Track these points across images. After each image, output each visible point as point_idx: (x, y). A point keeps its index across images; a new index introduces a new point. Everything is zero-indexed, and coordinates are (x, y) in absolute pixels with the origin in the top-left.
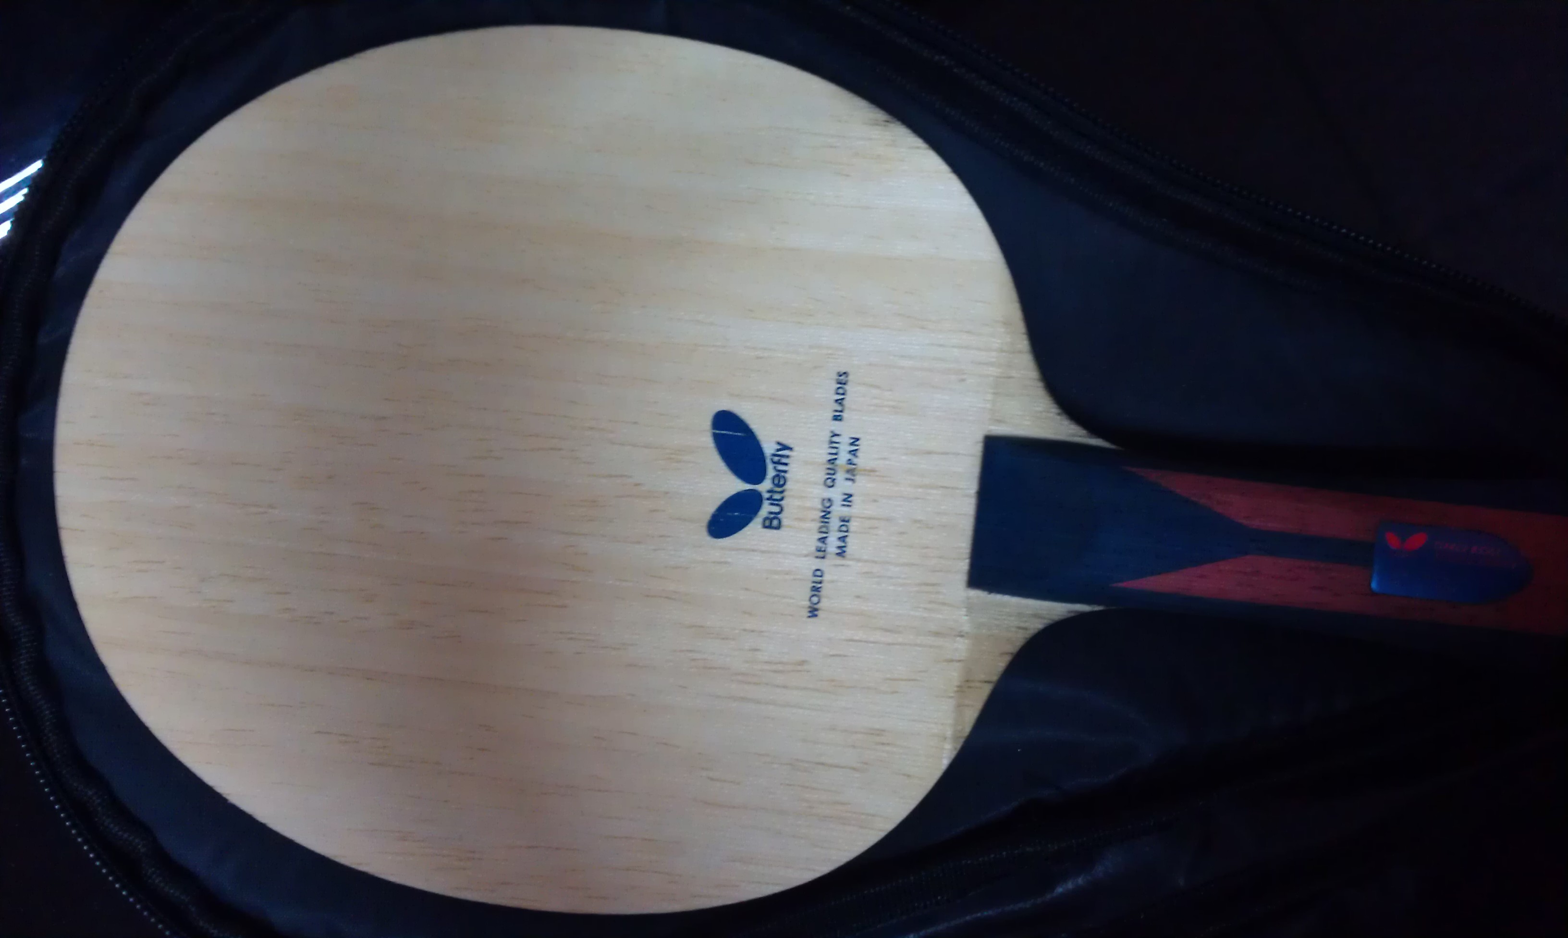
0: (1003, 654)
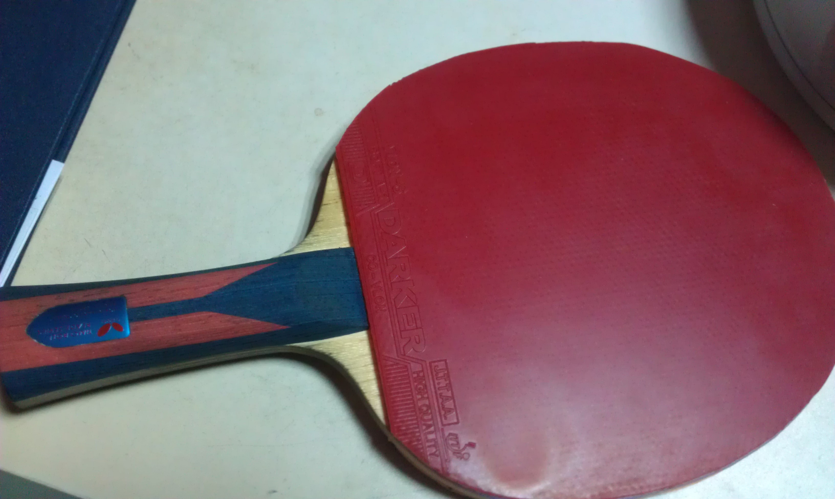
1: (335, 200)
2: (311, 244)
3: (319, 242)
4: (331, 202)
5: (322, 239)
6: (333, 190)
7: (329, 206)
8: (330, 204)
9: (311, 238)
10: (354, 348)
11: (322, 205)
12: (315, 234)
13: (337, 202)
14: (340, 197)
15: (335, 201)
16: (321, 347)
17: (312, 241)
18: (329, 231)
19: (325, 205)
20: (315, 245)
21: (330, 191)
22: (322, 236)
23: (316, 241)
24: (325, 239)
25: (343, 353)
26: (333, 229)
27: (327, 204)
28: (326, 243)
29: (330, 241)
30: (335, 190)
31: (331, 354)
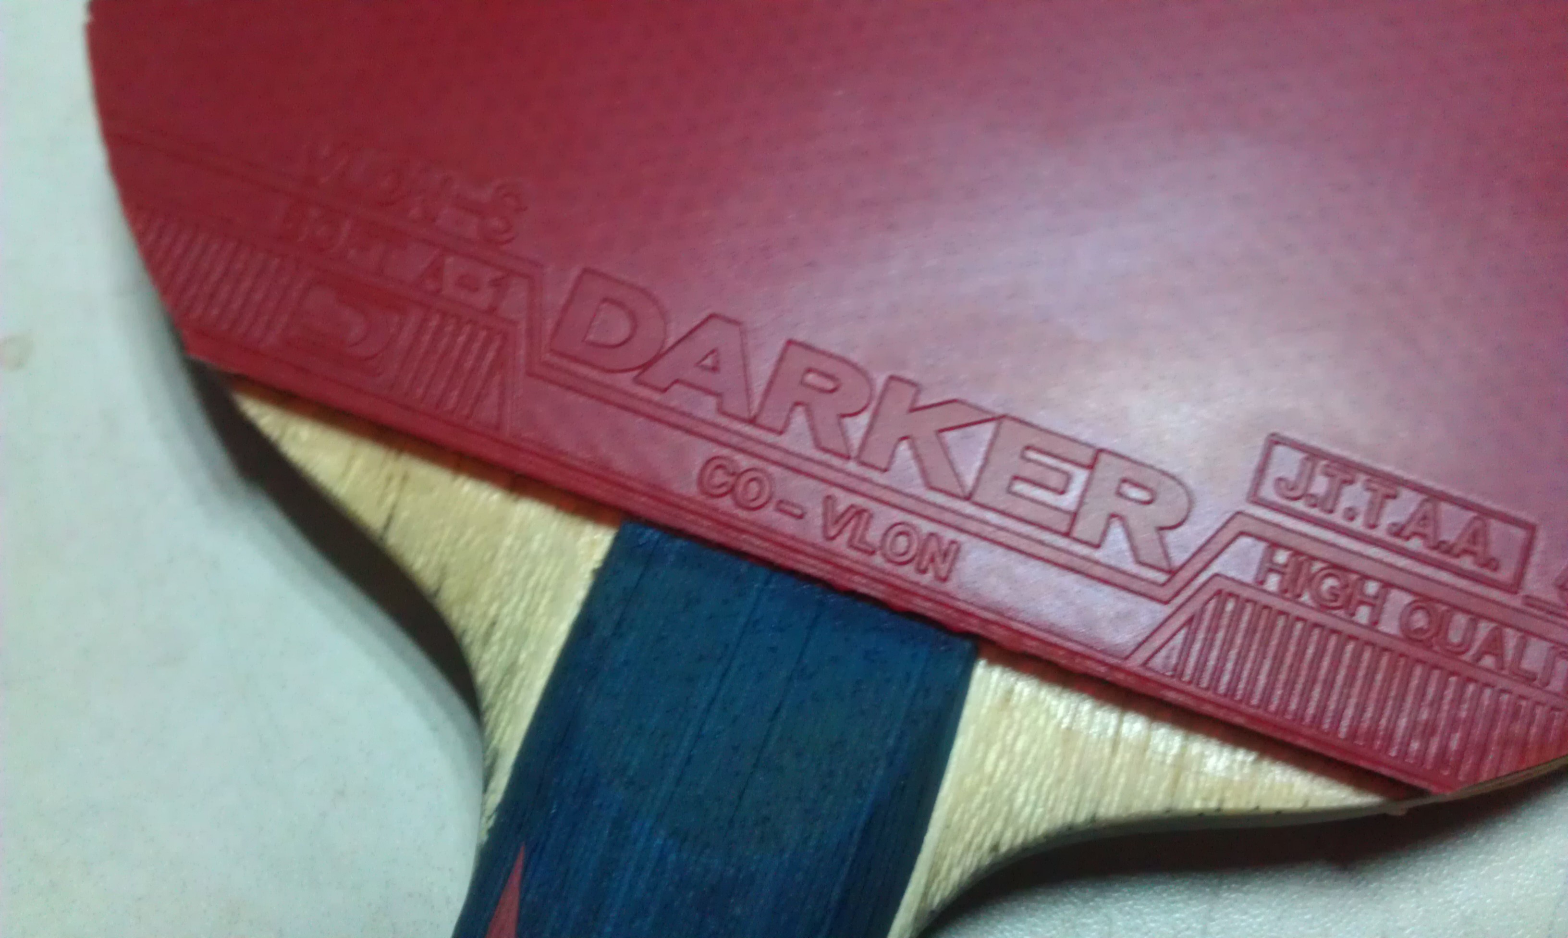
0: (443, 571)
1: (389, 479)
2: (511, 669)
3: (522, 635)
4: (390, 499)
5: (519, 615)
6: (348, 467)
7: (404, 514)
8: (394, 507)
9: (487, 657)
10: (1020, 745)
11: (381, 539)
12: (483, 630)
13: (405, 478)
14: (392, 454)
15: (395, 483)
16: (950, 870)
17: (503, 659)
18: (499, 573)
19: (387, 526)
20: (523, 656)
21: (344, 475)
22: (506, 610)
23: (510, 642)
24: (523, 605)
25: (1020, 798)
26: (502, 552)
27: (390, 519)
28: (541, 610)
29: (544, 591)
30: (352, 458)
31: (995, 848)
